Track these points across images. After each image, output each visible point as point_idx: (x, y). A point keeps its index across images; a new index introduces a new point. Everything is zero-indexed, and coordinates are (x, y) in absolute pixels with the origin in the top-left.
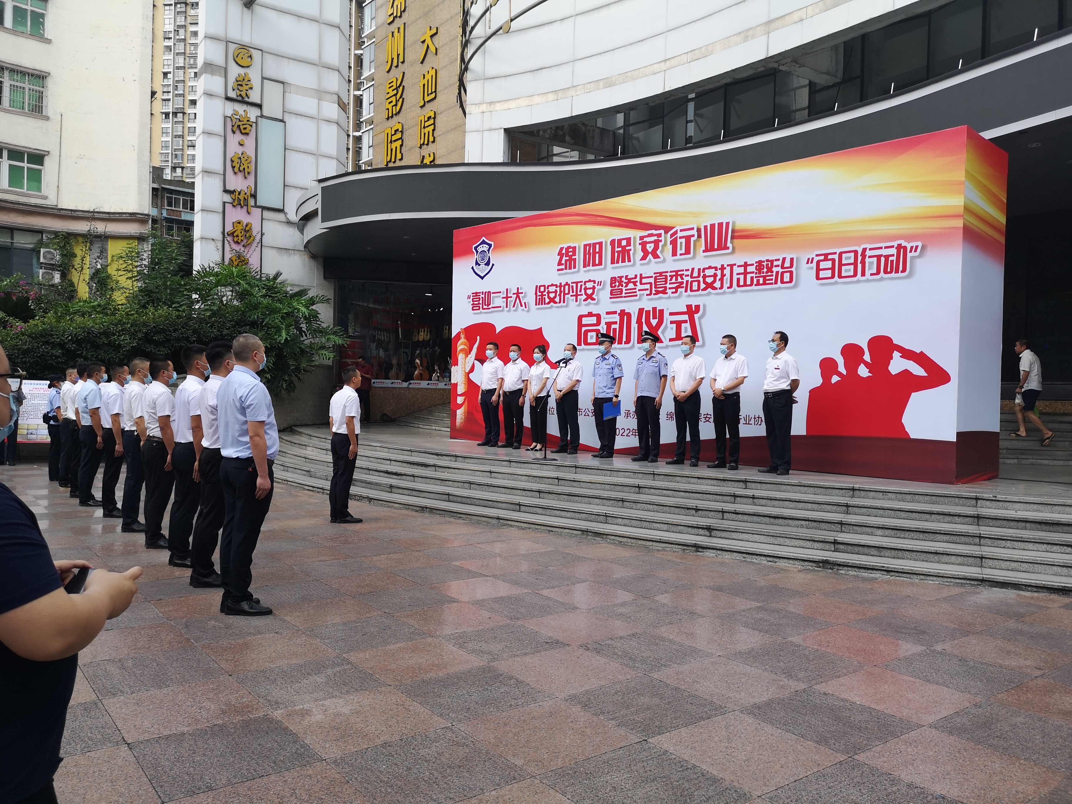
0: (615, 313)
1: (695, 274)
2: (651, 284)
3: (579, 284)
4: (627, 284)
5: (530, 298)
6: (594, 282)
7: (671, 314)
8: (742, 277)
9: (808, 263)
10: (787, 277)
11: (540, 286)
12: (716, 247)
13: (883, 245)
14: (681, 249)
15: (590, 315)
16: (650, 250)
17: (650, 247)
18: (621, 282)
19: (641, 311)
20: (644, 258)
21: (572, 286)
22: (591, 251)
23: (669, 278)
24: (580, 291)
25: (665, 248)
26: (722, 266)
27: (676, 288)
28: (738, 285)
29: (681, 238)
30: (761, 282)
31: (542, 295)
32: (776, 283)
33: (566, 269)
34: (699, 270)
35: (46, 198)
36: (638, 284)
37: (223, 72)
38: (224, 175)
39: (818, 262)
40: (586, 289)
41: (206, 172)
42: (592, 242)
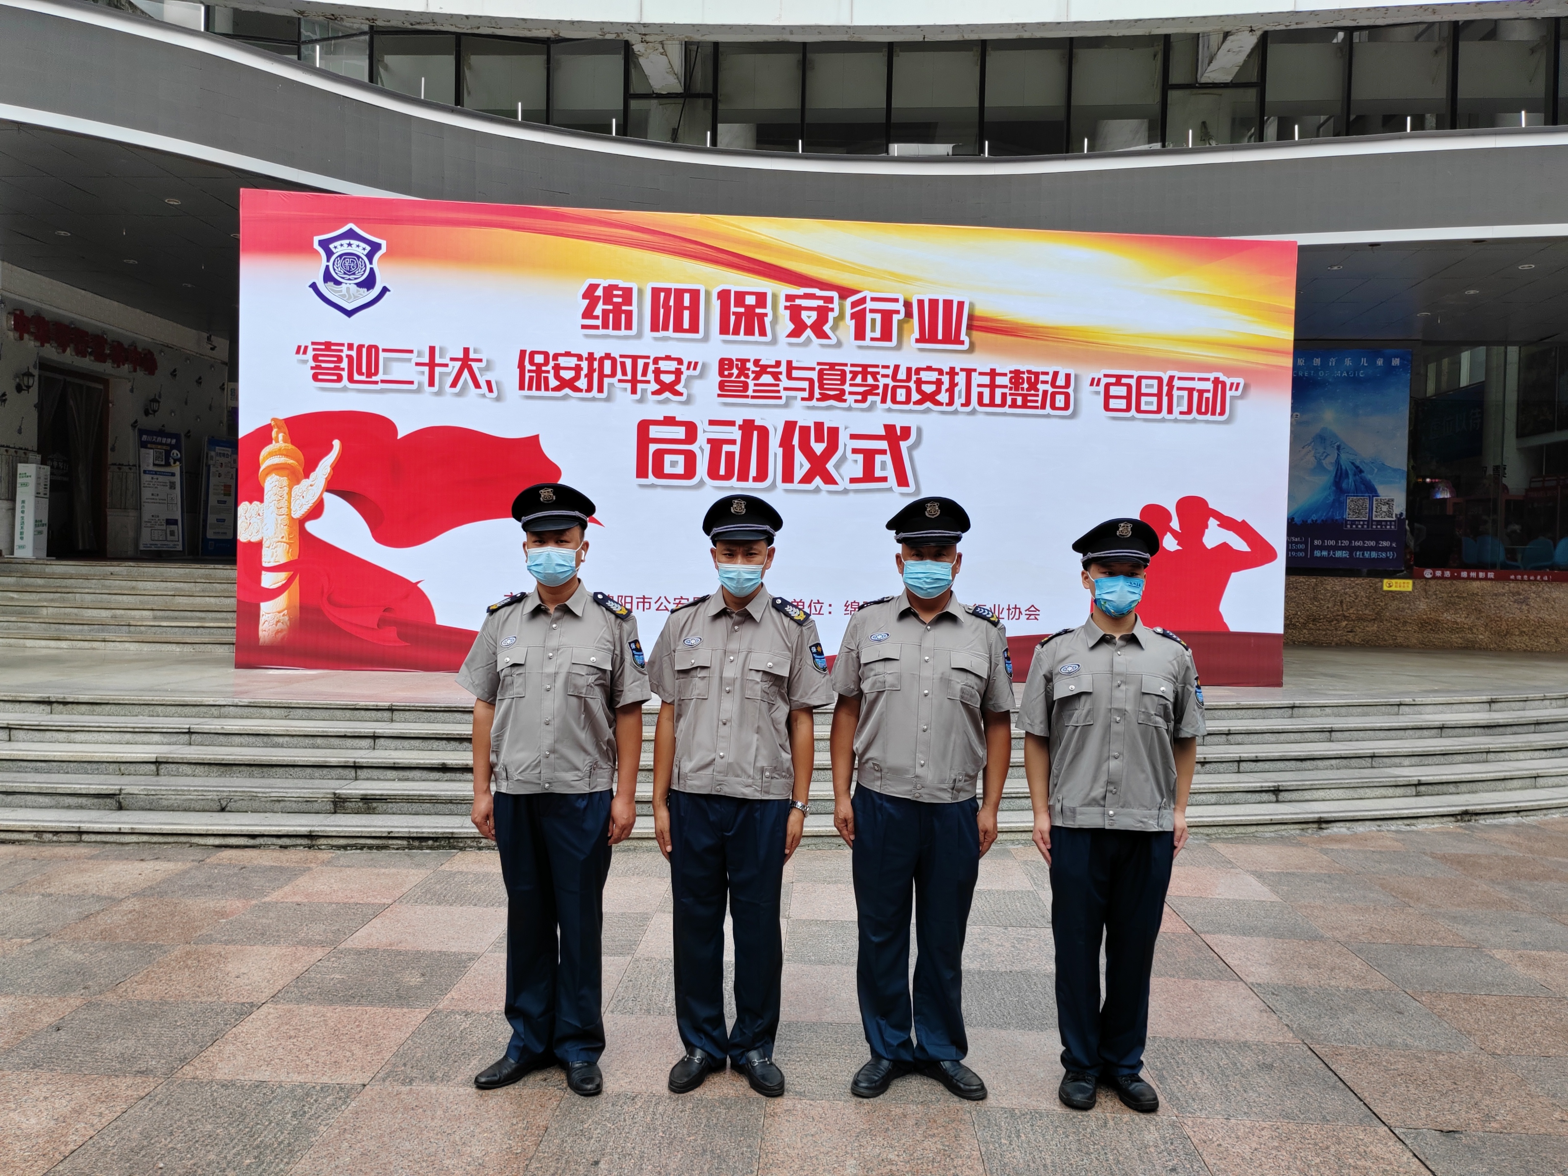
0: (732, 423)
1: (902, 375)
2: (811, 381)
3: (641, 363)
4: (758, 376)
5: (506, 373)
6: (680, 361)
7: (853, 437)
8: (986, 392)
9: (1092, 384)
10: (1060, 401)
11: (533, 354)
12: (940, 337)
13: (1197, 375)
14: (873, 329)
15: (670, 421)
16: (809, 322)
17: (809, 317)
18: (743, 371)
19: (790, 426)
20: (796, 333)
21: (623, 365)
22: (672, 303)
24: (644, 373)
25: (841, 324)
26: (952, 369)
27: (864, 396)
28: (981, 403)
29: (872, 311)
30: (1019, 401)
31: (539, 371)
32: (1043, 407)
33: (605, 326)
34: (909, 370)
36: (783, 377)
39: (1107, 386)
40: (658, 372)
42: (673, 286)
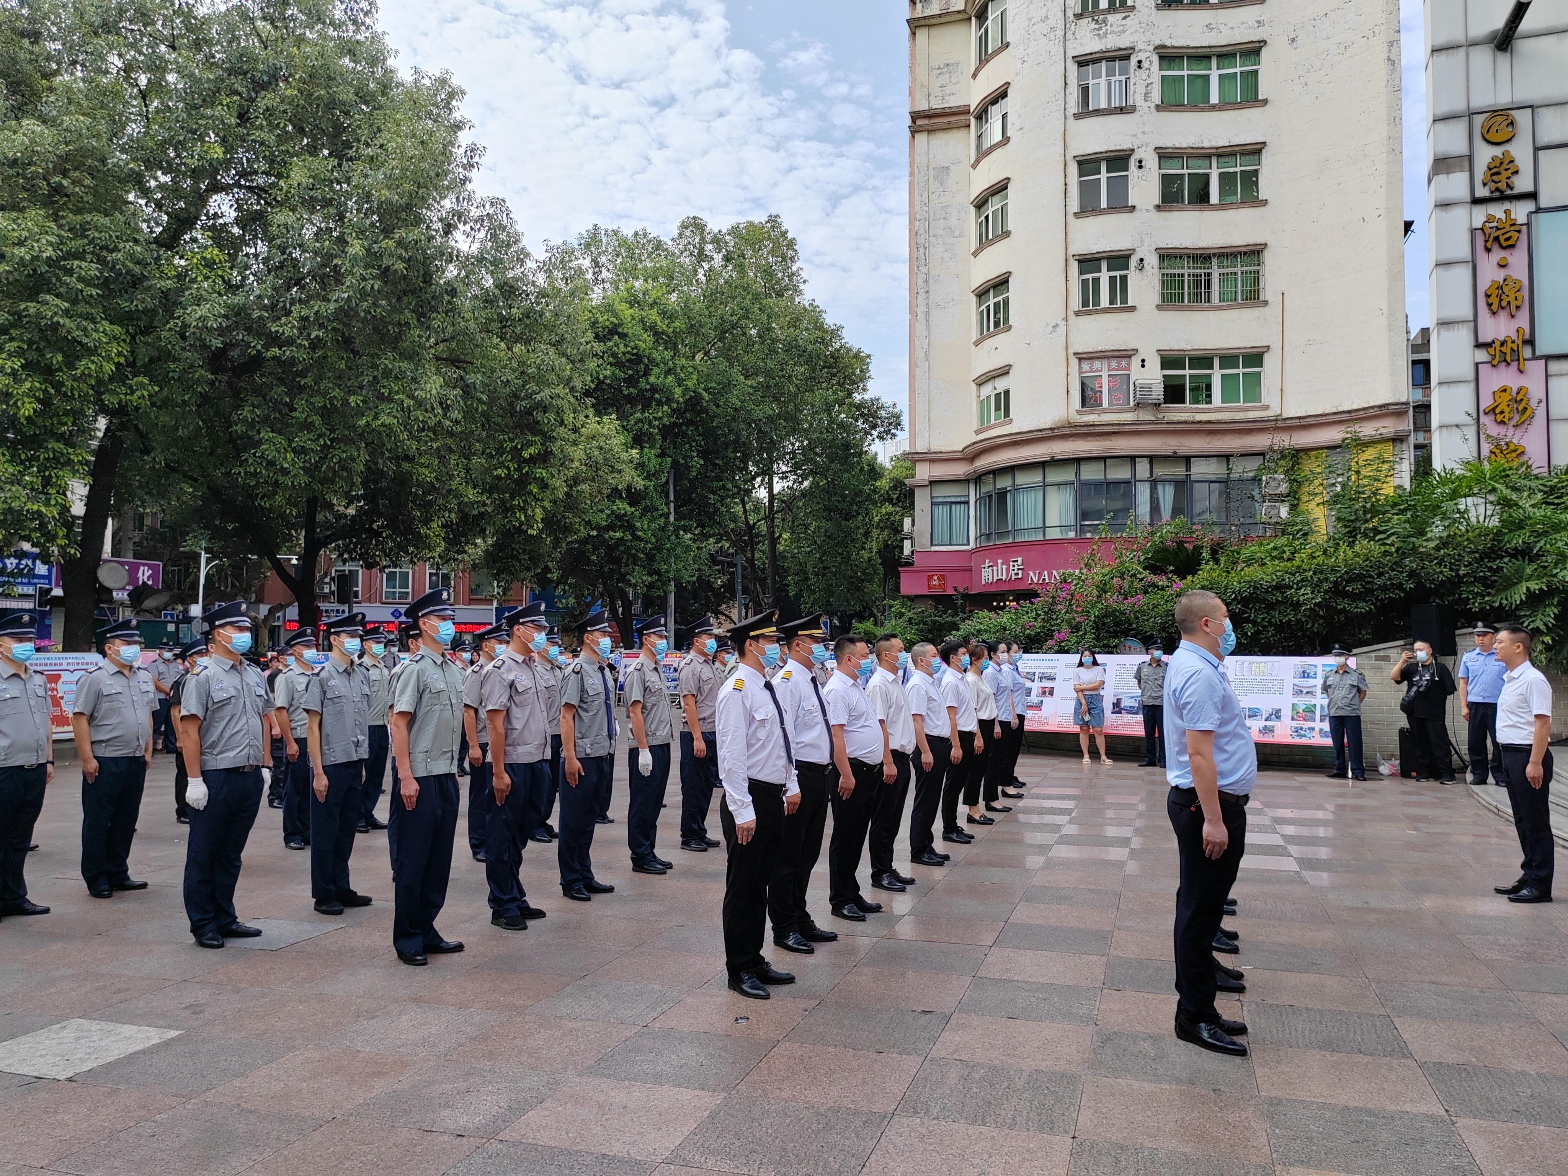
35: (1267, 408)
37: (1466, 163)
38: (1475, 320)
41: (1443, 324)
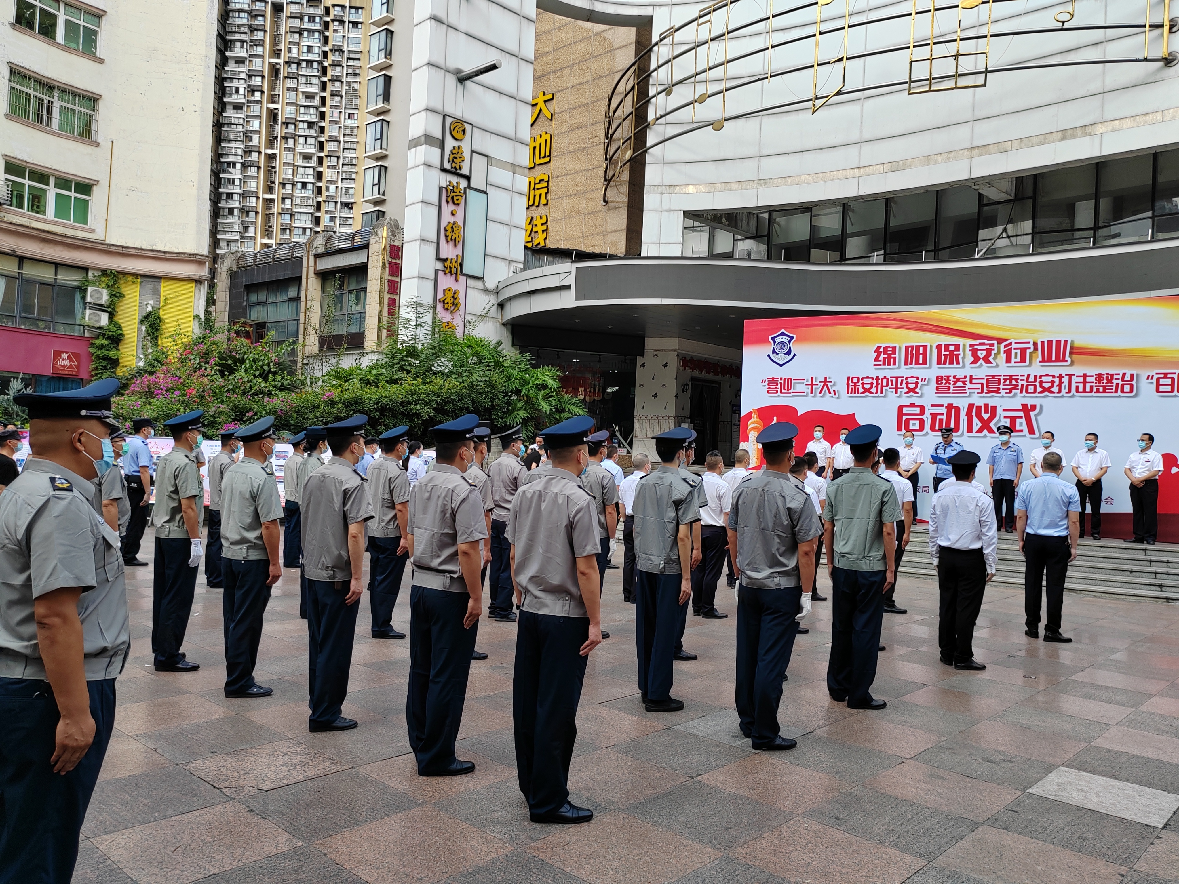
0: (942, 406)
1: (1032, 379)
2: (982, 384)
3: (900, 380)
4: (955, 383)
5: (842, 387)
6: (918, 378)
7: (1004, 410)
8: (1081, 386)
9: (1148, 378)
10: (1127, 388)
11: (853, 378)
12: (1053, 359)
14: (1016, 358)
15: (912, 405)
16: (981, 356)
17: (981, 354)
18: (948, 381)
19: (971, 406)
20: (975, 362)
21: (892, 381)
22: (914, 352)
23: (1002, 381)
24: (901, 384)
25: (998, 356)
26: (1060, 375)
27: (1011, 391)
28: (1077, 391)
29: (1015, 349)
30: (1101, 389)
31: (855, 385)
32: (1116, 392)
33: (884, 364)
34: (1035, 376)
35: (92, 231)
36: (968, 383)
37: (440, 144)
38: (438, 243)
39: (1158, 380)
40: (907, 383)
41: (422, 240)
42: (915, 344)
